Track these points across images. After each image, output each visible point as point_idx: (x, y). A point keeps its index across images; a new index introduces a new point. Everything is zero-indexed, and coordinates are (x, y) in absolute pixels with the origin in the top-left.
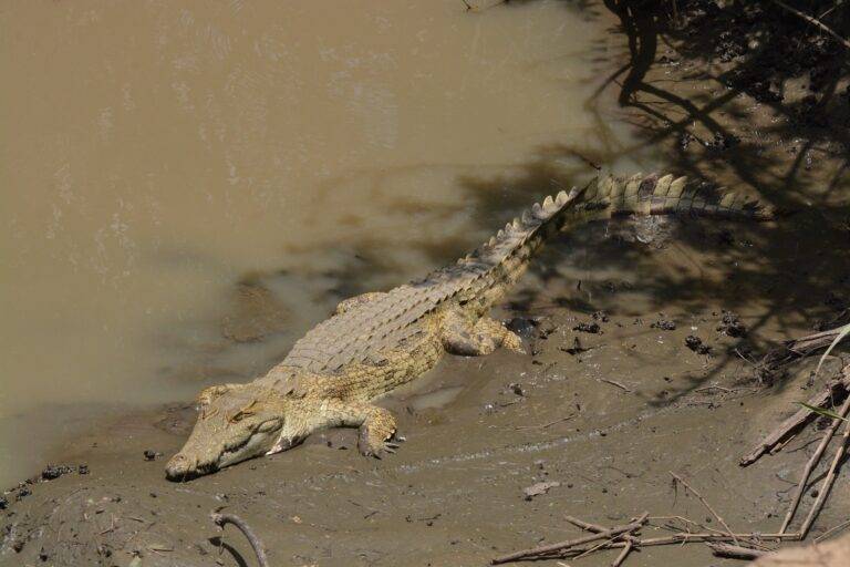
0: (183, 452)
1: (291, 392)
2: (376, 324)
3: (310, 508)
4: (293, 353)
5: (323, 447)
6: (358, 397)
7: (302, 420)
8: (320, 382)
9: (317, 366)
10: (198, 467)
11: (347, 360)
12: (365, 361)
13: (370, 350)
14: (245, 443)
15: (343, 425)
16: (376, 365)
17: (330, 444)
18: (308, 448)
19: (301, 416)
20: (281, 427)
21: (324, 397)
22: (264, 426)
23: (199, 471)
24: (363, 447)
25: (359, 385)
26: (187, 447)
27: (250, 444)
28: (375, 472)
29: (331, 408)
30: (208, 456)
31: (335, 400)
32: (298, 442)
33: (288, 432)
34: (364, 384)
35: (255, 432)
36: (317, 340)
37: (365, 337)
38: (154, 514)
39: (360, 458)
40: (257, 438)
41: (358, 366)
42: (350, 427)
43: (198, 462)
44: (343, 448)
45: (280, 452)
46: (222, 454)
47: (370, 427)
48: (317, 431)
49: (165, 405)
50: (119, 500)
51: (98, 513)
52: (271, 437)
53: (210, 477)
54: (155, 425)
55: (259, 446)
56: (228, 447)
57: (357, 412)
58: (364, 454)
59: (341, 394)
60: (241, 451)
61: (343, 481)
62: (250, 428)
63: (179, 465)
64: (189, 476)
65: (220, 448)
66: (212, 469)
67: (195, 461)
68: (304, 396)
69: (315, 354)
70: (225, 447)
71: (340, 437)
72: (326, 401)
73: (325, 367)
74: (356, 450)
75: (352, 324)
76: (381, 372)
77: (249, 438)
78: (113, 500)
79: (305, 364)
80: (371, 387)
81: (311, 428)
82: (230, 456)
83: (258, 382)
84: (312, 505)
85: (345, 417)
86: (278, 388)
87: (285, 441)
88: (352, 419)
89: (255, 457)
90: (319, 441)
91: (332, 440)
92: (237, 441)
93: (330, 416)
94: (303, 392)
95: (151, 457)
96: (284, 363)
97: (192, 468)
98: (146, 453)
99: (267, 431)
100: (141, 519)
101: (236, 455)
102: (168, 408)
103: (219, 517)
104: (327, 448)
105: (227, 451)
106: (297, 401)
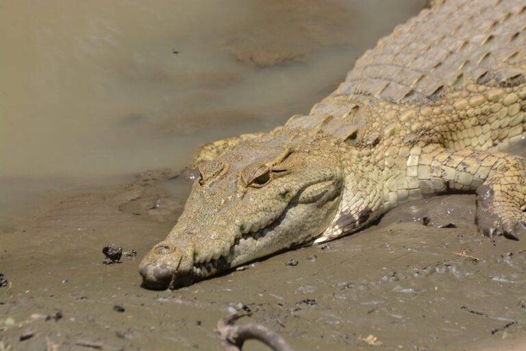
0: (170, 240)
1: (353, 136)
2: (500, 16)
3: (394, 321)
4: (354, 73)
5: (415, 226)
6: (474, 142)
7: (375, 183)
8: (403, 118)
9: (398, 91)
10: (198, 265)
11: (449, 79)
12: (483, 79)
13: (491, 59)
14: (276, 221)
15: (449, 190)
16: (503, 85)
17: (426, 221)
18: (388, 229)
19: (373, 176)
20: (338, 193)
21: (413, 144)
22: (307, 193)
23: (198, 271)
24: (484, 222)
25: (473, 120)
26: (175, 232)
27: (285, 224)
28: (507, 260)
29: (427, 160)
30: (212, 246)
31: (431, 147)
32: (370, 220)
33: (351, 203)
34: (483, 119)
35: (293, 203)
36: (397, 49)
37: (480, 38)
38: (120, 336)
39: (480, 239)
40: (297, 214)
41: (472, 87)
42: (461, 192)
43: (195, 254)
44: (450, 226)
45: (339, 238)
46: (237, 241)
47: (496, 188)
48: (403, 201)
49: (138, 176)
50: (59, 317)
51: (23, 339)
52: (323, 212)
53: (218, 280)
54: (121, 208)
55: (301, 227)
56: (247, 230)
57: (473, 166)
58: (487, 234)
59: (443, 138)
60: (270, 235)
61: (452, 277)
62: (283, 195)
63: (163, 262)
64: (181, 280)
65: (233, 231)
66: (220, 267)
67: (189, 253)
68: (376, 142)
69: (393, 72)
70: (242, 228)
71: (444, 209)
72: (416, 150)
73: (411, 93)
74: (473, 227)
75: (458, 18)
76: (511, 97)
77: (283, 214)
78: (48, 318)
79: (376, 89)
80: (496, 124)
81: (392, 197)
82: (251, 246)
83: (294, 122)
84: (399, 317)
85: (450, 174)
86: (329, 129)
87: (346, 217)
88: (463, 179)
89: (294, 247)
90: (409, 218)
91: (430, 215)
92: (261, 218)
93: (425, 175)
94: (375, 135)
95: (116, 257)
96: (338, 91)
97: (186, 265)
98: (106, 250)
99: (314, 200)
100: (98, 344)
101: (260, 242)
102: (143, 180)
103: (234, 330)
104: (422, 226)
105: (245, 236)
106: (365, 151)
